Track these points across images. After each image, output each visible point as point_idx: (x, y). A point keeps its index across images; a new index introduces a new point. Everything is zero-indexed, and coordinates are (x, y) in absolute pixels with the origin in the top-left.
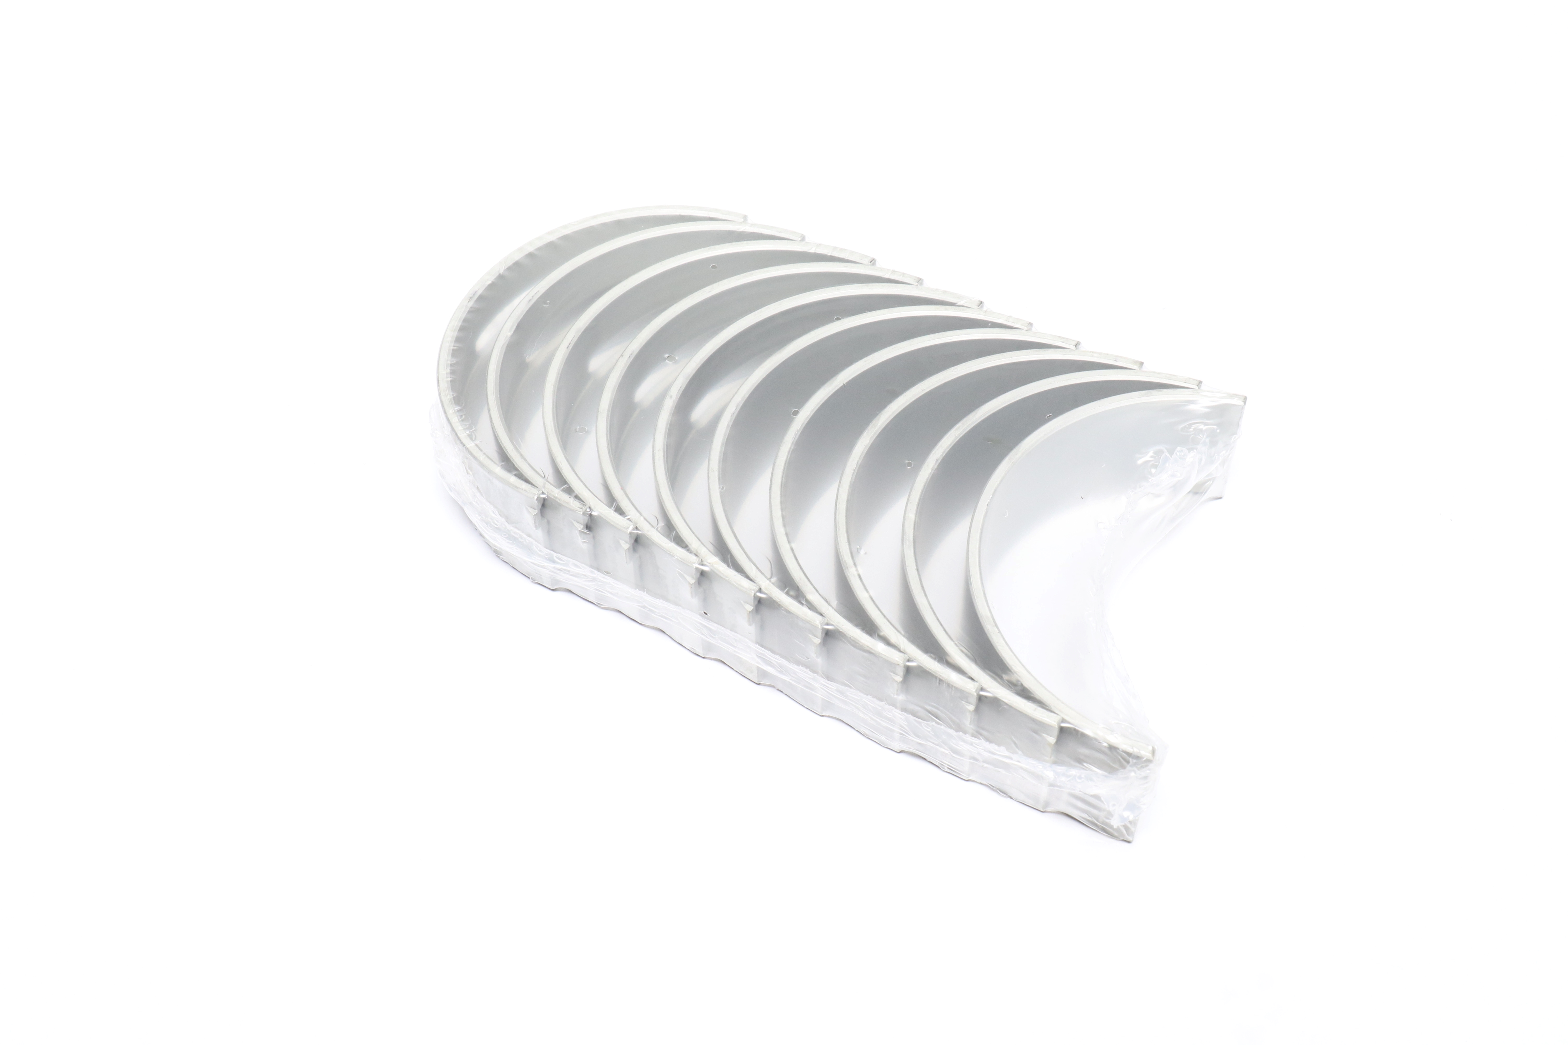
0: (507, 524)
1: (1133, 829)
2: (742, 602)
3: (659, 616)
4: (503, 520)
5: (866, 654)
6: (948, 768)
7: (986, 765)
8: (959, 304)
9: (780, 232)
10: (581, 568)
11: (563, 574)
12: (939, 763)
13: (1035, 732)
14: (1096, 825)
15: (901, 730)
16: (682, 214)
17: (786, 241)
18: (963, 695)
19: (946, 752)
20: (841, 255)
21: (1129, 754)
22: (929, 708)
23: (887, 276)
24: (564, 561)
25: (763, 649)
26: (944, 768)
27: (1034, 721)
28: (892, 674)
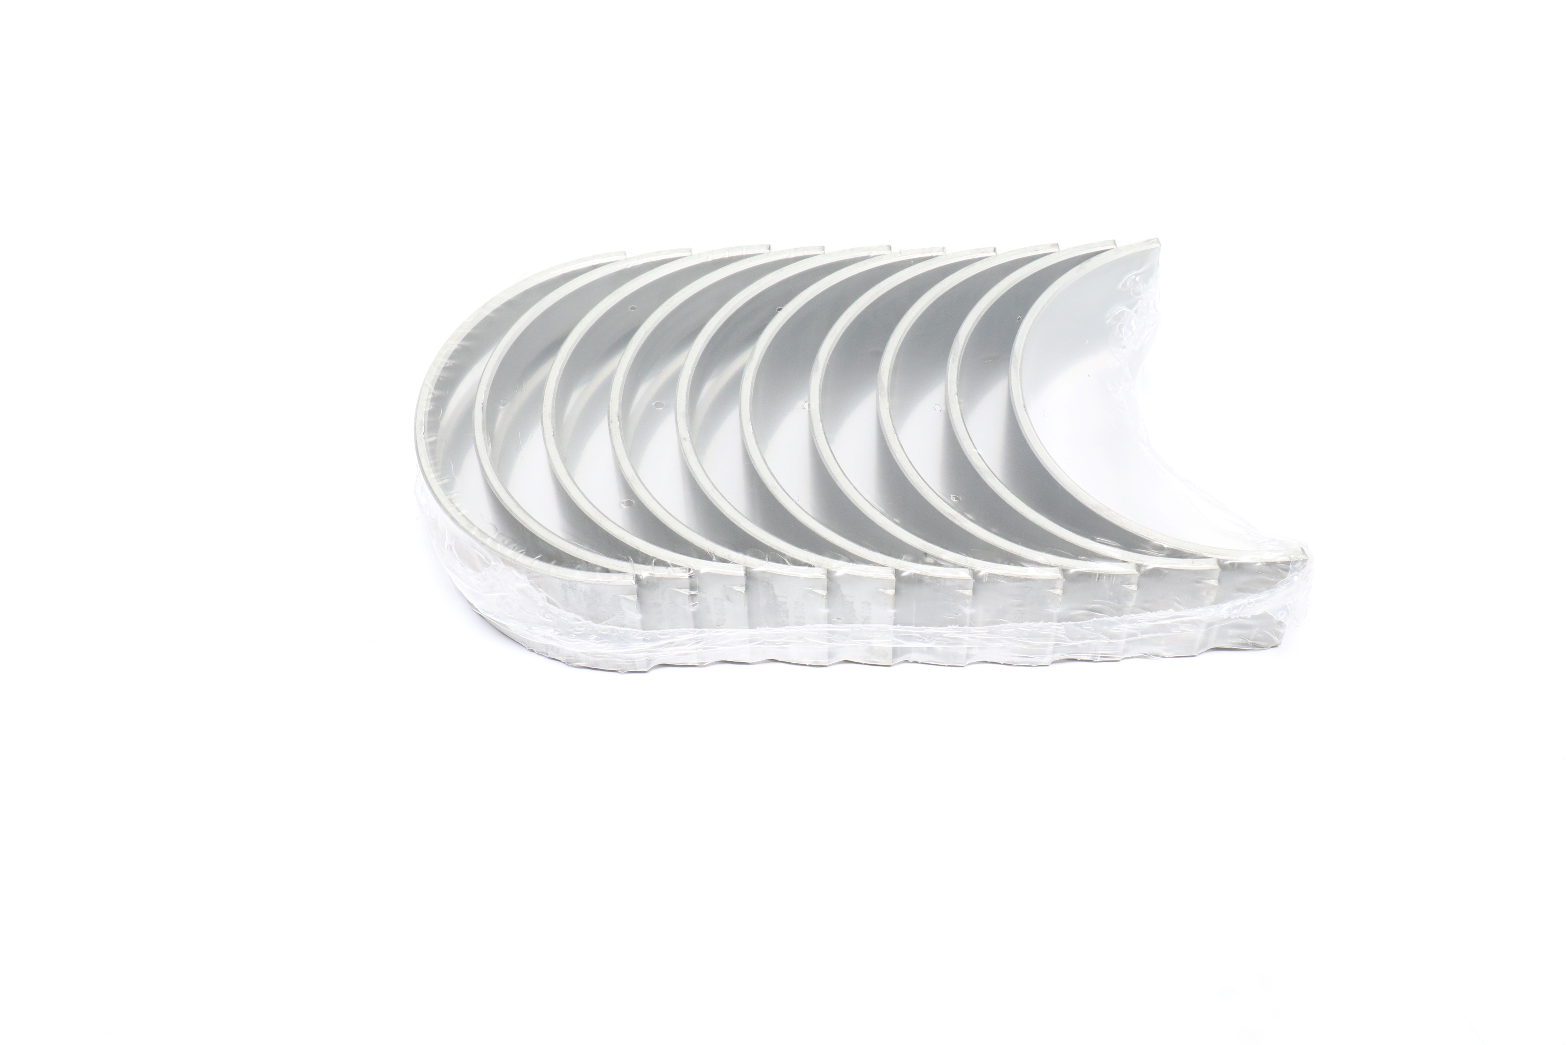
0: (595, 625)
1: (1281, 631)
2: (881, 590)
3: (782, 644)
4: (590, 622)
5: (1020, 584)
6: (1101, 657)
7: (1145, 636)
8: (872, 255)
9: (668, 254)
10: (690, 634)
11: (666, 649)
12: (1091, 656)
13: (1198, 582)
14: (1247, 644)
15: (1056, 641)
16: (565, 272)
17: (680, 260)
18: (1124, 579)
19: (1105, 641)
20: (739, 253)
21: (1288, 563)
22: (1089, 606)
23: (793, 255)
24: (669, 634)
25: (906, 627)
26: (1096, 659)
27: (1196, 572)
28: (1051, 590)
